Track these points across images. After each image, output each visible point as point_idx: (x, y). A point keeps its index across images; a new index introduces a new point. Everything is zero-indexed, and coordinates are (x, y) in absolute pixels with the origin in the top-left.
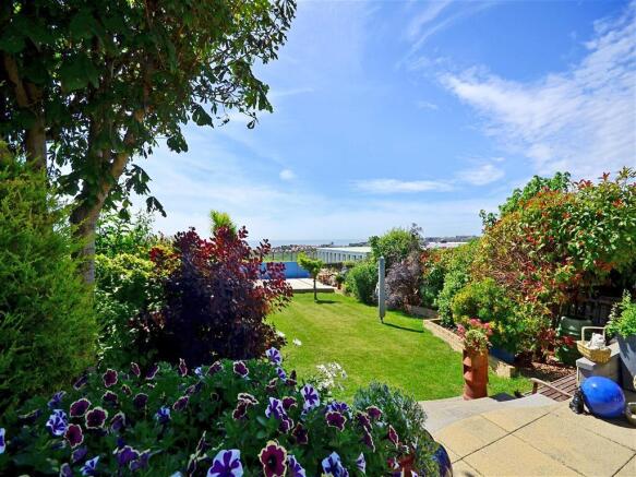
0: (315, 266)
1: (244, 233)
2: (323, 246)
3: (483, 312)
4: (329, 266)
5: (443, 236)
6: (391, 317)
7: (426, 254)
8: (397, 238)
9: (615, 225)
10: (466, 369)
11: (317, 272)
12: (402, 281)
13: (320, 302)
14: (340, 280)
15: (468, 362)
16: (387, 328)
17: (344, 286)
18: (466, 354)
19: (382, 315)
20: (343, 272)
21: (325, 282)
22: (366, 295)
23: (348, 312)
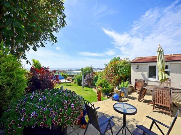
0: (66, 76)
1: (49, 68)
2: (68, 70)
3: (103, 85)
4: (70, 76)
5: (101, 68)
6: (85, 88)
7: (94, 73)
8: (88, 69)
9: (125, 68)
10: (97, 96)
11: (67, 78)
12: (88, 79)
13: (67, 86)
14: (73, 80)
15: (98, 95)
16: (84, 91)
17: (74, 81)
18: (97, 93)
19: (83, 88)
20: (74, 77)
21: (69, 80)
22: (80, 83)
23: (75, 88)
